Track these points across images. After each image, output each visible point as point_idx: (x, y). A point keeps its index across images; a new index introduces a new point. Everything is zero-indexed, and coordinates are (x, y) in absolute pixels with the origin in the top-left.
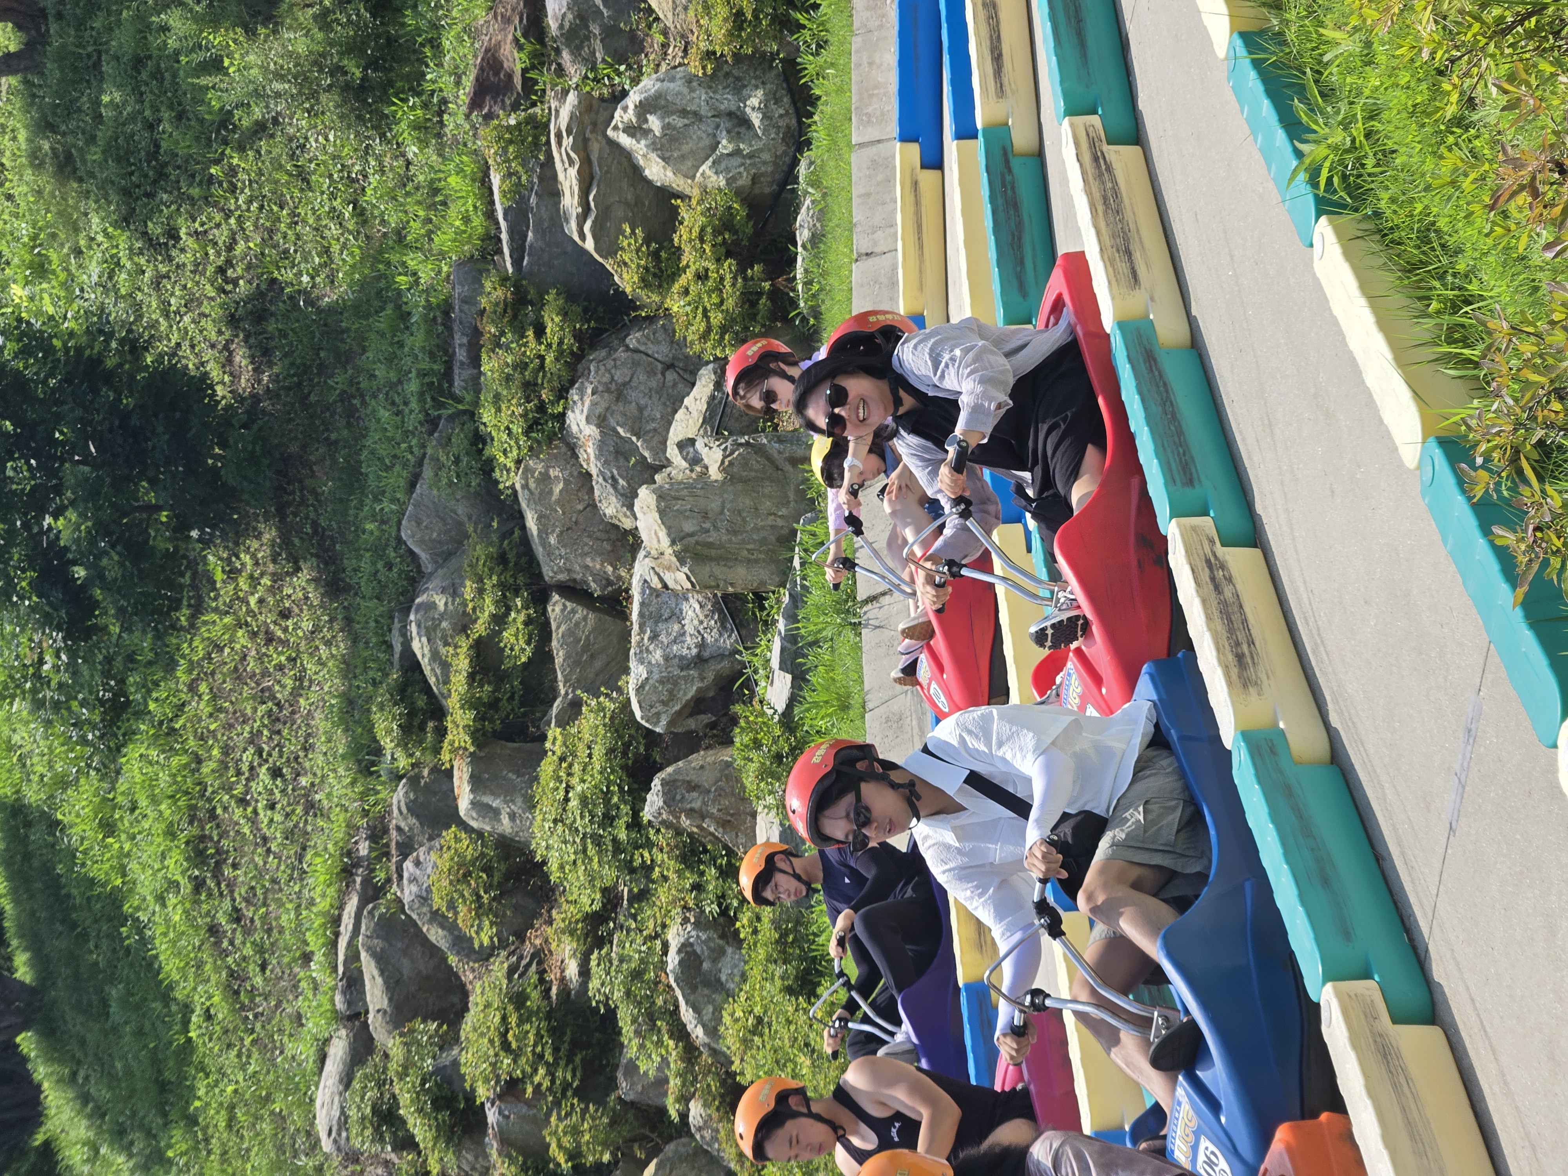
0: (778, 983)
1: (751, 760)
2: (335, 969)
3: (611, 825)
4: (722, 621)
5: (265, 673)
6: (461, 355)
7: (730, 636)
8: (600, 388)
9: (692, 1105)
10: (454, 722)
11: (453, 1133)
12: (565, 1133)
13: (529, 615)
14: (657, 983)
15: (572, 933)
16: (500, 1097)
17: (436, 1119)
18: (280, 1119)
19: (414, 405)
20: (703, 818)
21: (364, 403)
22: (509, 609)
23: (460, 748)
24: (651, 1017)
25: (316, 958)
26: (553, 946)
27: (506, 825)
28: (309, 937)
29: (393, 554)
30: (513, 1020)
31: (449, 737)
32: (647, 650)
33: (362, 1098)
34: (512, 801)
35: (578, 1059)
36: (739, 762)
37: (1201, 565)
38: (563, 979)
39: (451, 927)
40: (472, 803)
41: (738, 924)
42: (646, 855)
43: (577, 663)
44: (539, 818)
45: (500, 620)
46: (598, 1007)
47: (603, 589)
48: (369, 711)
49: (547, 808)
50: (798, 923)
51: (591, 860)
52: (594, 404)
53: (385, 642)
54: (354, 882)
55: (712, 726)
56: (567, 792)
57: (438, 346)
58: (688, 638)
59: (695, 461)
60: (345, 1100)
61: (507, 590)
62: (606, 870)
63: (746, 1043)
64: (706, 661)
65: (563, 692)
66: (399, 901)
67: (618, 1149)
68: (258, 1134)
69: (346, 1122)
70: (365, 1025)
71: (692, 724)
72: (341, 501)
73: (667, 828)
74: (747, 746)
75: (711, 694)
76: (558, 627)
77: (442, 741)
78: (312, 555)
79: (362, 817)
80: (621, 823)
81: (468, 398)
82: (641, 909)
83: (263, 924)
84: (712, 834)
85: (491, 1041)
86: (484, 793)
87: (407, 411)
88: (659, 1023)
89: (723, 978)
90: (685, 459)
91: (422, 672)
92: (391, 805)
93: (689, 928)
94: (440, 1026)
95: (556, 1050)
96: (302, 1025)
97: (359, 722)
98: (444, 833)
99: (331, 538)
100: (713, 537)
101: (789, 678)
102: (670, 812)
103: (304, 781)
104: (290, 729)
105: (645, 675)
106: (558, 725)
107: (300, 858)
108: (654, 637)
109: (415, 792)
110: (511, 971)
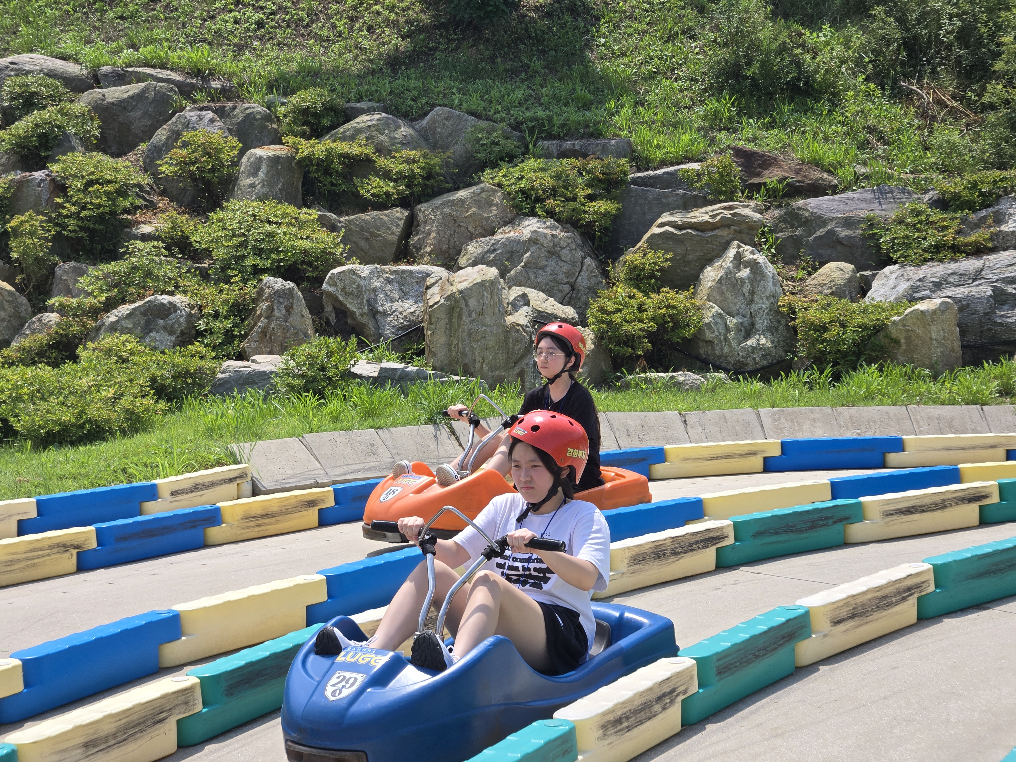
0: (158, 373)
2: (129, 65)
3: (255, 254)
4: (403, 328)
5: (329, 17)
6: (567, 145)
7: (393, 333)
8: (556, 240)
9: (58, 315)
10: (315, 144)
11: (23, 148)
12: (31, 226)
13: (392, 195)
14: (145, 288)
15: (174, 228)
16: (53, 180)
17: (33, 136)
18: (14, 30)
19: (528, 114)
20: (267, 318)
21: (522, 81)
22: (395, 181)
23: (297, 148)
24: (118, 284)
25: (135, 52)
26: (160, 216)
27: (245, 181)
28: (149, 48)
29: (423, 101)
30: (109, 188)
31: (304, 142)
32: (380, 276)
33: (41, 85)
34: (264, 186)
35: (82, 234)
38: (138, 223)
39: (169, 144)
40: (260, 158)
41: (196, 344)
42: (237, 279)
43: (363, 229)
44: (254, 204)
45: (386, 175)
46: (123, 247)
47: (414, 246)
48: (316, 86)
49: (262, 209)
51: (229, 240)
52: (545, 236)
53: (361, 98)
54: (192, 78)
55: (327, 323)
56: (275, 223)
57: (569, 129)
58: (389, 305)
59: (515, 306)
60: (38, 74)
61: (410, 180)
62: (222, 251)
63: (108, 352)
64: (375, 318)
65: (341, 219)
66: (182, 109)
67: (21, 263)
69: (22, 74)
70: (92, 87)
71: (329, 308)
72: (454, 66)
73: (258, 293)
75: (350, 321)
76: (386, 215)
77: (300, 137)
78: (415, 47)
79: (238, 83)
80: (257, 261)
81: (538, 150)
82: (195, 276)
84: (255, 324)
85: (92, 173)
86: (268, 166)
87: (523, 109)
88: (116, 290)
89: (153, 334)
90: (515, 299)
91: (346, 122)
92: (249, 102)
93: (188, 310)
94: (96, 138)
95: (90, 218)
96: (85, 44)
97: (304, 80)
98: (235, 139)
99: (428, 60)
100: (466, 319)
101: (376, 375)
102: (270, 295)
103: (257, 43)
104: (292, 34)
105: (362, 275)
106: (320, 217)
107: (203, 41)
108: (389, 281)
109: (261, 119)
110: (140, 187)
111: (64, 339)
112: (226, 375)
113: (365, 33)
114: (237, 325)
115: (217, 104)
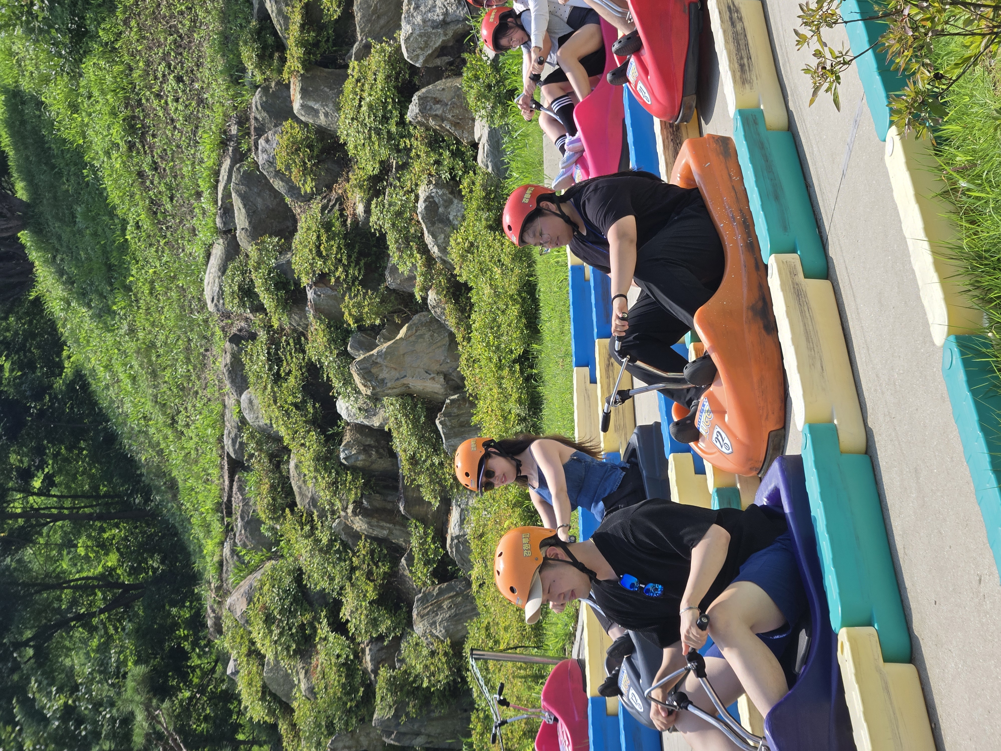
0: (484, 223)
1: (472, 88)
2: (216, 202)
3: (387, 123)
7: (463, 10)
9: (430, 293)
11: (287, 303)
12: (354, 307)
14: (411, 220)
15: (361, 187)
16: (315, 284)
17: (277, 295)
18: (182, 290)
20: (443, 120)
23: (294, 70)
24: (407, 240)
25: (204, 195)
26: (349, 195)
27: (322, 120)
28: (200, 182)
30: (324, 238)
31: (288, 64)
32: (413, 16)
33: (233, 280)
34: (327, 105)
35: (362, 263)
36: (465, 89)
38: (354, 215)
39: (288, 181)
40: (302, 105)
41: (461, 186)
42: (408, 142)
43: (369, 21)
44: (343, 117)
46: (375, 233)
48: (237, 44)
49: (348, 111)
51: (374, 143)
54: (228, 150)
55: (451, 64)
56: (360, 101)
58: (438, 9)
60: (222, 281)
62: (382, 151)
63: (463, 257)
64: (448, 24)
65: (359, 39)
66: (256, 163)
67: (385, 317)
68: (169, 299)
69: (222, 294)
70: (235, 237)
71: (438, 62)
73: (421, 126)
74: (470, 79)
75: (450, 44)
77: (283, 66)
79: (233, 110)
80: (393, 121)
82: (403, 174)
83: (171, 172)
84: (448, 131)
85: (311, 250)
86: (309, 100)
88: (411, 243)
89: (451, 218)
91: (272, 22)
92: (251, 104)
93: (432, 187)
94: (280, 240)
95: (349, 257)
96: (196, 235)
97: (231, 51)
98: (284, 123)
102: (423, 116)
103: (197, 86)
104: (188, 52)
105: (410, 31)
106: (356, 59)
107: (195, 133)
108: (417, 7)
109: (266, 97)
110: (324, 208)
111: (451, 291)
112: (490, 164)
114: (448, 146)
115: (252, 133)
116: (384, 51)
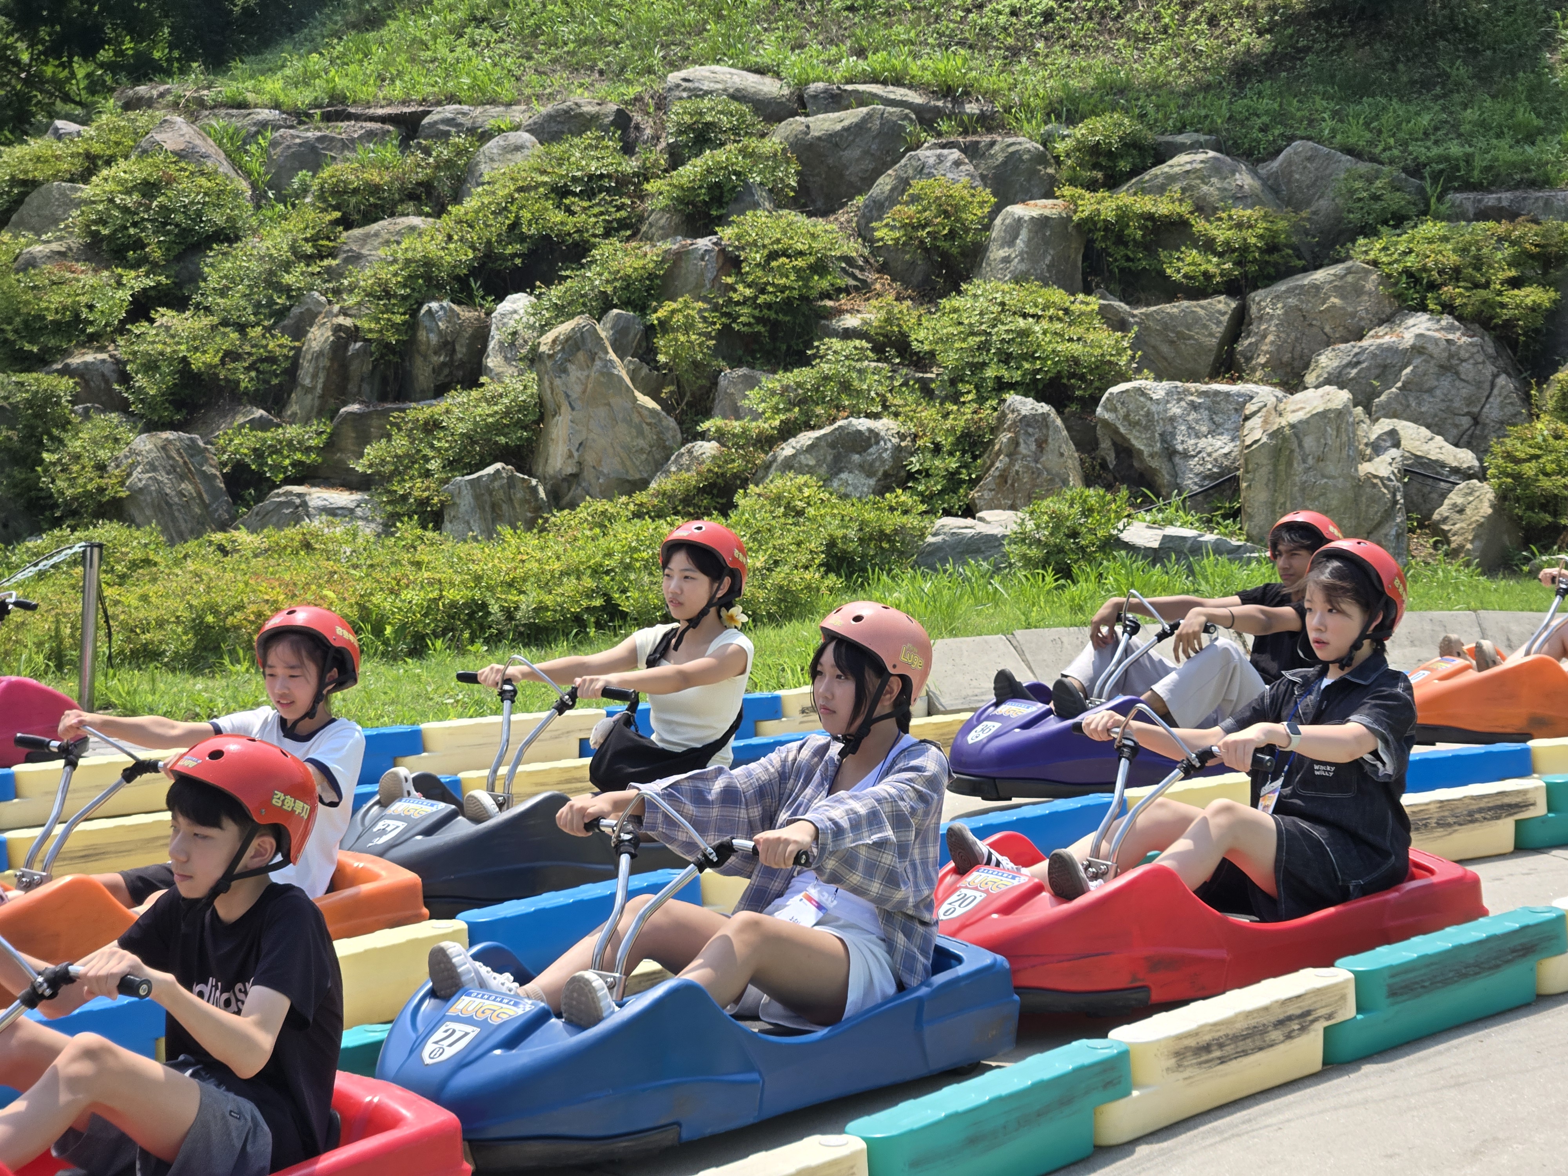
0: (840, 533)
1: (1071, 506)
2: (849, 81)
3: (1000, 361)
4: (1211, 476)
5: (1151, 3)
6: (1490, 199)
7: (1196, 484)
8: (1453, 348)
9: (714, 444)
10: (1103, 198)
11: (687, 204)
12: (686, 317)
13: (1214, 276)
14: (837, 407)
15: (888, 321)
16: (723, 251)
17: (701, 187)
18: (699, 30)
19: (1435, 151)
20: (1009, 455)
21: (1435, 99)
22: (1220, 255)
23: (1076, 205)
24: (802, 402)
25: (860, 61)
26: (873, 302)
27: (997, 253)
28: (882, 55)
29: (1277, 132)
30: (800, 263)
31: (1087, 195)
32: (1181, 400)
33: (721, 112)
34: (1022, 260)
35: (760, 328)
36: (1067, 493)
37: (1305, 1005)
38: (840, 312)
39: (892, 199)
40: (1020, 219)
41: (899, 491)
42: (970, 397)
43: (1166, 327)
44: (1006, 287)
45: (1208, 246)
46: (812, 347)
47: (1242, 353)
48: (1113, 110)
49: (1015, 295)
50: (901, 554)
51: (964, 340)
52: (1436, 341)
53: (1184, 127)
54: (938, 99)
55: (1104, 466)
56: (1033, 316)
57: (1498, 175)
58: (1193, 442)
59: (1377, 448)
60: (719, 95)
61: (1241, 254)
62: (953, 355)
63: (777, 500)
64: (1170, 460)
65: (1136, 312)
66: (919, 146)
67: (671, 370)
68: (684, 8)
69: (697, 96)
70: (794, 114)
71: (1105, 444)
72: (1333, 77)
73: (998, 418)
74: (1085, 501)
75: (1136, 464)
76: (1202, 307)
77: (1083, 187)
78: (1276, 48)
79: (1003, 106)
80: (1003, 372)
81: (1442, 208)
82: (913, 391)
84: (992, 464)
85: (778, 241)
86: (1030, 231)
87: (1429, 144)
88: (797, 410)
89: (844, 476)
90: (1378, 438)
91: (1154, 165)
92: (1016, 135)
93: (895, 440)
94: (793, 189)
95: (769, 306)
96: (793, 49)
97: (1101, 100)
98: (988, 190)
99: (1294, 68)
100: (1298, 467)
101: (1156, 545)
102: (1015, 422)
103: (1040, 45)
104: (1092, 31)
105: (1155, 397)
106: (1102, 308)
107: (962, 43)
108: (1194, 407)
109: (1030, 160)
110: (849, 260)
111: (720, 481)
112: (939, 539)
113: (1204, 26)
114: (965, 466)
115: (969, 139)
116: (1119, 354)
